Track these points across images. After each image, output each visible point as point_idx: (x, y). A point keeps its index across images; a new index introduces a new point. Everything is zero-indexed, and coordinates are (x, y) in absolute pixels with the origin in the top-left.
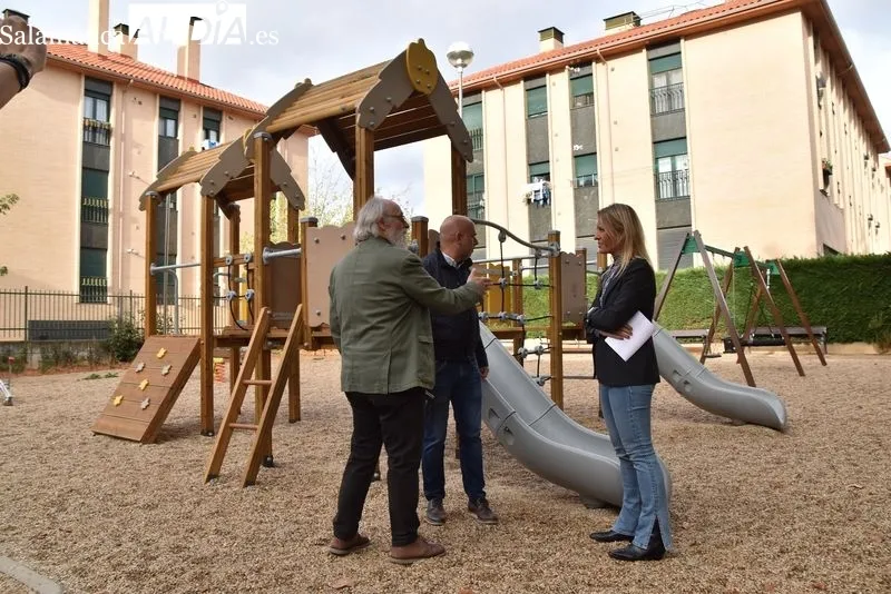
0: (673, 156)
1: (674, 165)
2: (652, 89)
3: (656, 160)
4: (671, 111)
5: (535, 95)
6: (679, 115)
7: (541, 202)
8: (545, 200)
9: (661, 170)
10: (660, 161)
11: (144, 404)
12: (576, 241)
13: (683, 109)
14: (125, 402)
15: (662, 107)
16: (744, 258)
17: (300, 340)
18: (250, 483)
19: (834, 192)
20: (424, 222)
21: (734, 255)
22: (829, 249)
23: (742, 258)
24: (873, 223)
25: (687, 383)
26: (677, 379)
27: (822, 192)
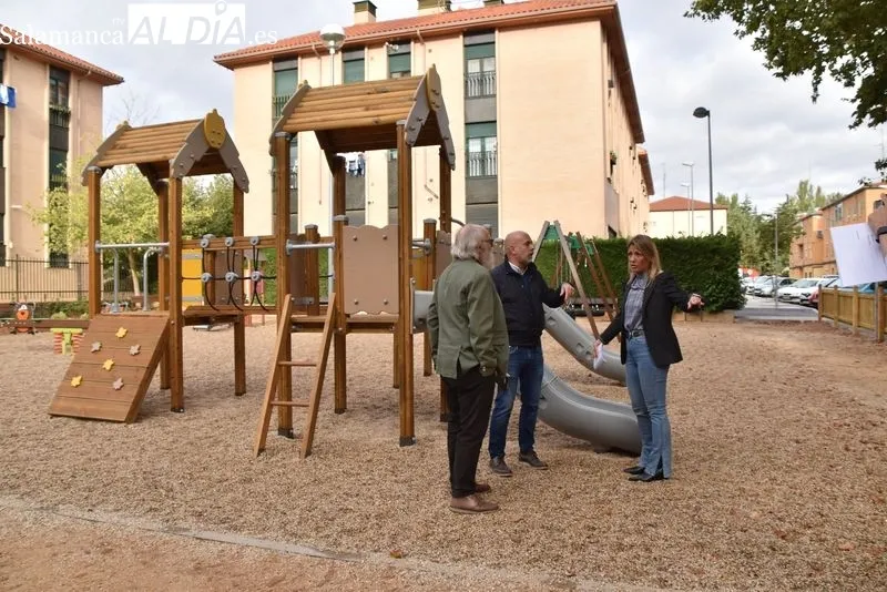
0: (483, 138)
1: (483, 147)
2: (466, 74)
3: (467, 139)
4: (482, 96)
5: (353, 68)
6: (490, 100)
7: (356, 173)
8: (359, 170)
9: (471, 149)
10: (471, 142)
11: (117, 384)
12: (389, 212)
13: (494, 96)
14: (86, 384)
15: (475, 91)
16: (577, 242)
17: (334, 325)
18: (308, 453)
19: (614, 179)
20: (435, 224)
21: (569, 238)
22: (610, 229)
23: (575, 241)
24: (633, 205)
25: (588, 353)
26: (580, 350)
27: (609, 179)
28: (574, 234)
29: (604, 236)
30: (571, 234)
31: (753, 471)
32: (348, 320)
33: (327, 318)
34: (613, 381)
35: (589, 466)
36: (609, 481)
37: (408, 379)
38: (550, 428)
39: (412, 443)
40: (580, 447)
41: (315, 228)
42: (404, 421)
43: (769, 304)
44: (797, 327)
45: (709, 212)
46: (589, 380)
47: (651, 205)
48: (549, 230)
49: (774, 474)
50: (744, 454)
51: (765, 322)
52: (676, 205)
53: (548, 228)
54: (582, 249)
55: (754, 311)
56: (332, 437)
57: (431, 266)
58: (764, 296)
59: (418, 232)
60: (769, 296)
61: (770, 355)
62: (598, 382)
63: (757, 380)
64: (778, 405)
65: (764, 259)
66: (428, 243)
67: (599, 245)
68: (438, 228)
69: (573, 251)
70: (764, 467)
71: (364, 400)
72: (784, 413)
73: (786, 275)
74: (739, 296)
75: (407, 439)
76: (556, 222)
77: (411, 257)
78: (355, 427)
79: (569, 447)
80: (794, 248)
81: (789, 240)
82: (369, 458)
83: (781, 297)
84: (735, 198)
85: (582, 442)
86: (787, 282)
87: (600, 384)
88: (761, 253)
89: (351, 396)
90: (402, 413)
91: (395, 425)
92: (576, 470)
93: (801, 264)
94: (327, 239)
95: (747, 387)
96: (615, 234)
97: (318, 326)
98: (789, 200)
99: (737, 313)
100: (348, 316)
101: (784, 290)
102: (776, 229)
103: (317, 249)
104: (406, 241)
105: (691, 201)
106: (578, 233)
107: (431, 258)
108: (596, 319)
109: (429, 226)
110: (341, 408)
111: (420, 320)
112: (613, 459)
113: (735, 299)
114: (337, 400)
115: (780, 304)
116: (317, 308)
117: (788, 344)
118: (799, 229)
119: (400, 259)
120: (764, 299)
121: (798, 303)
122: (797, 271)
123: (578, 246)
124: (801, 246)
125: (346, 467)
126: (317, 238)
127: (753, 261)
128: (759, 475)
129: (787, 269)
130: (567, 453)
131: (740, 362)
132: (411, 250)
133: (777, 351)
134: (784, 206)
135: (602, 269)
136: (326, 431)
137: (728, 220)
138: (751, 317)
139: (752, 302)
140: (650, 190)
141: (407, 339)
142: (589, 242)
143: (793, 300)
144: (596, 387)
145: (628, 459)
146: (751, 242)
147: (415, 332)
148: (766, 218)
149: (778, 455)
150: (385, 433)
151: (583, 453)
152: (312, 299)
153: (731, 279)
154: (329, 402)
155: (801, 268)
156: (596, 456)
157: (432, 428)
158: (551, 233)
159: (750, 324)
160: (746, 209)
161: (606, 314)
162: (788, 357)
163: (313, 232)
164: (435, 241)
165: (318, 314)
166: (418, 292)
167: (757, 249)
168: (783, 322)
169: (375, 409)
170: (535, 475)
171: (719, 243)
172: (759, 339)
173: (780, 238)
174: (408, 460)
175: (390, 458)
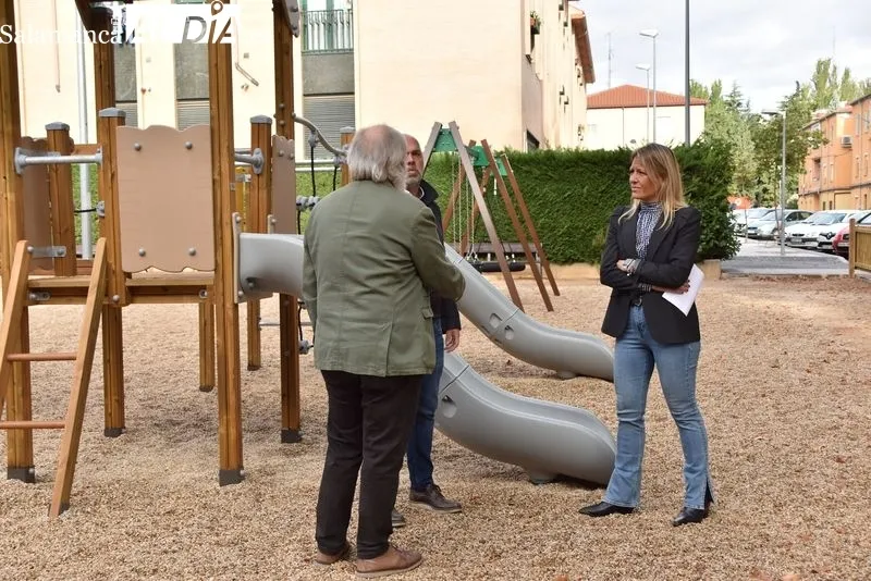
1: (330, 3)
9: (311, 7)
12: (177, 106)
16: (483, 156)
17: (105, 290)
18: (65, 506)
19: (536, 57)
20: (269, 125)
21: (471, 149)
22: (530, 137)
23: (480, 153)
24: (564, 98)
25: (508, 328)
26: (495, 323)
27: (528, 57)
28: (479, 144)
29: (521, 147)
30: (473, 143)
31: (778, 506)
32: (129, 283)
33: (92, 280)
34: (545, 371)
35: (523, 505)
36: (557, 528)
37: (231, 377)
38: (457, 447)
39: (240, 479)
40: (507, 476)
41: (65, 129)
42: (225, 443)
43: (771, 250)
44: (816, 284)
45: (683, 109)
46: (507, 371)
47: (590, 99)
48: (442, 135)
49: (809, 511)
50: (758, 481)
51: (769, 278)
52: (628, 99)
53: (440, 133)
54: (491, 166)
55: (749, 260)
56: (102, 476)
57: (264, 194)
58: (760, 238)
59: (242, 139)
60: (769, 238)
61: (779, 327)
62: (522, 372)
63: (765, 366)
64: (801, 402)
65: (760, 182)
66: (258, 155)
67: (516, 161)
68: (274, 131)
69: (477, 168)
70: (792, 501)
71: (153, 412)
72: (813, 416)
73: (794, 205)
74: (727, 238)
75: (231, 474)
76: (453, 124)
77: (232, 177)
78: (142, 458)
79: (488, 475)
80: (809, 164)
81: (803, 151)
82: (169, 508)
83: (789, 240)
84: (717, 88)
85: (509, 467)
86: (797, 217)
87: (526, 376)
88: (759, 172)
89: (131, 405)
90: (222, 430)
91: (210, 453)
92: (503, 512)
93: (815, 189)
94: (88, 149)
95: (752, 378)
96: (537, 143)
97: (79, 293)
98: (800, 92)
99: (725, 264)
100: (129, 275)
101: (792, 229)
102: (784, 134)
103: (68, 165)
104: (224, 151)
105: (652, 93)
106: (484, 142)
107: (263, 180)
108: (515, 275)
109: (259, 127)
110: (115, 428)
111: (249, 280)
112: (561, 492)
113: (723, 243)
114: (108, 415)
115: (787, 250)
116: (72, 264)
117: (806, 309)
118: (818, 135)
119: (214, 181)
120: (763, 243)
121: (814, 249)
122: (811, 199)
123: (483, 162)
124: (818, 161)
125: (131, 524)
126: (69, 147)
127: (746, 184)
128: (787, 512)
129: (795, 196)
130: (486, 486)
131: (737, 339)
132: (232, 167)
133: (791, 322)
134: (792, 99)
135: (519, 196)
136: (91, 467)
137: (706, 122)
138: (747, 271)
139: (747, 248)
140: (588, 75)
141: (230, 313)
142: (498, 155)
143: (807, 244)
144: (522, 380)
145: (582, 493)
146: (745, 155)
147: (241, 299)
148: (767, 117)
149: (811, 480)
150: (194, 466)
151: (511, 485)
152: (63, 249)
153: (716, 212)
154: (95, 417)
155: (817, 195)
156: (532, 489)
157: (270, 453)
158: (445, 141)
159: (746, 281)
160: (733, 104)
161: (528, 267)
162: (808, 329)
163: (60, 136)
164: (270, 152)
165: (74, 273)
166: (246, 236)
167: (752, 166)
168: (796, 277)
169: (174, 427)
170: (440, 521)
171: (698, 158)
172: (761, 304)
173: (789, 147)
174: (235, 508)
175: (204, 506)
